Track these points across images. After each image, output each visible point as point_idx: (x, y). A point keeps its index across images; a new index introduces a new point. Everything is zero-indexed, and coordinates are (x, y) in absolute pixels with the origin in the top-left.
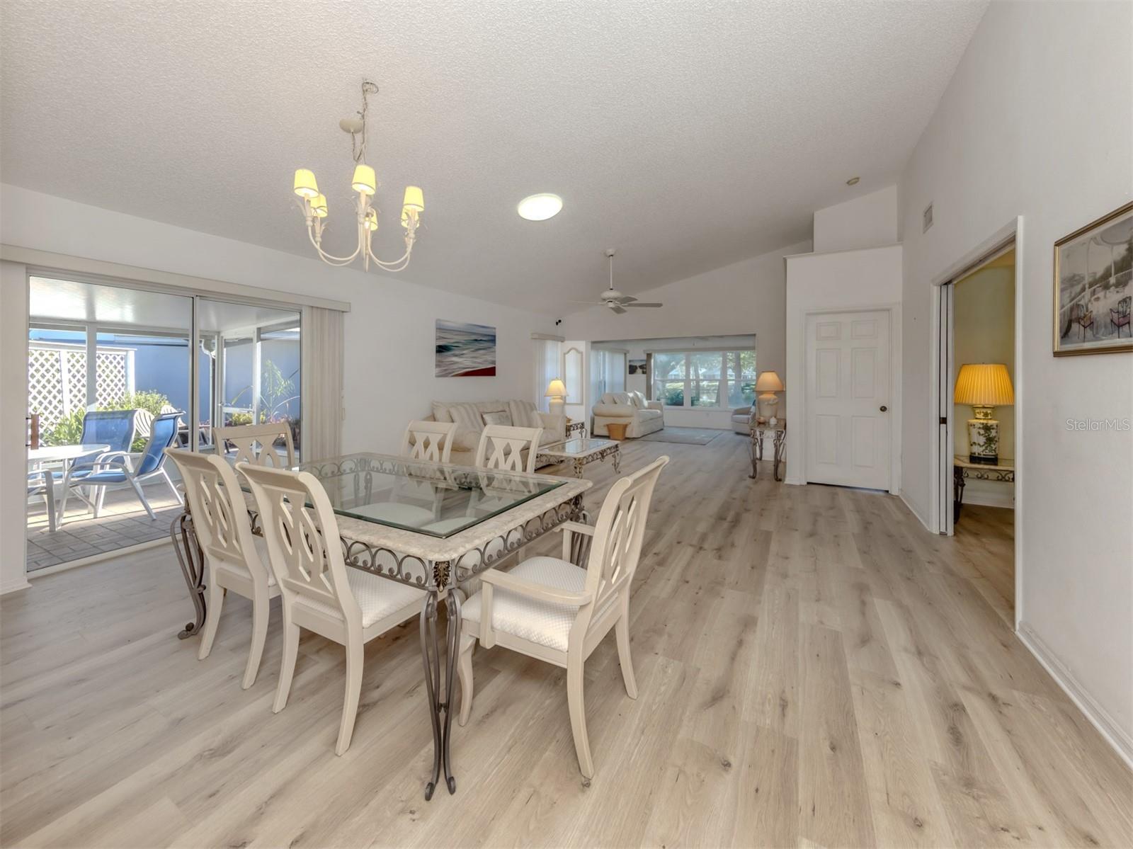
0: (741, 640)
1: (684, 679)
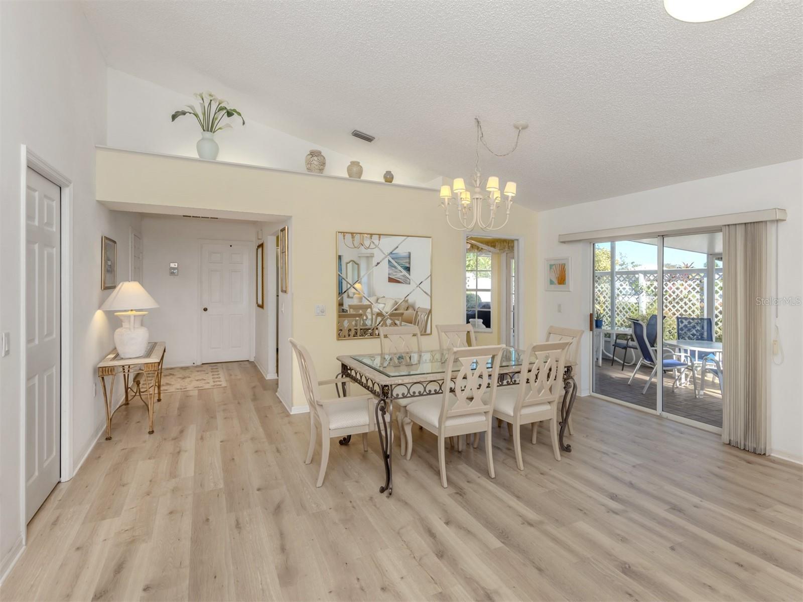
0: (284, 552)
1: (302, 507)
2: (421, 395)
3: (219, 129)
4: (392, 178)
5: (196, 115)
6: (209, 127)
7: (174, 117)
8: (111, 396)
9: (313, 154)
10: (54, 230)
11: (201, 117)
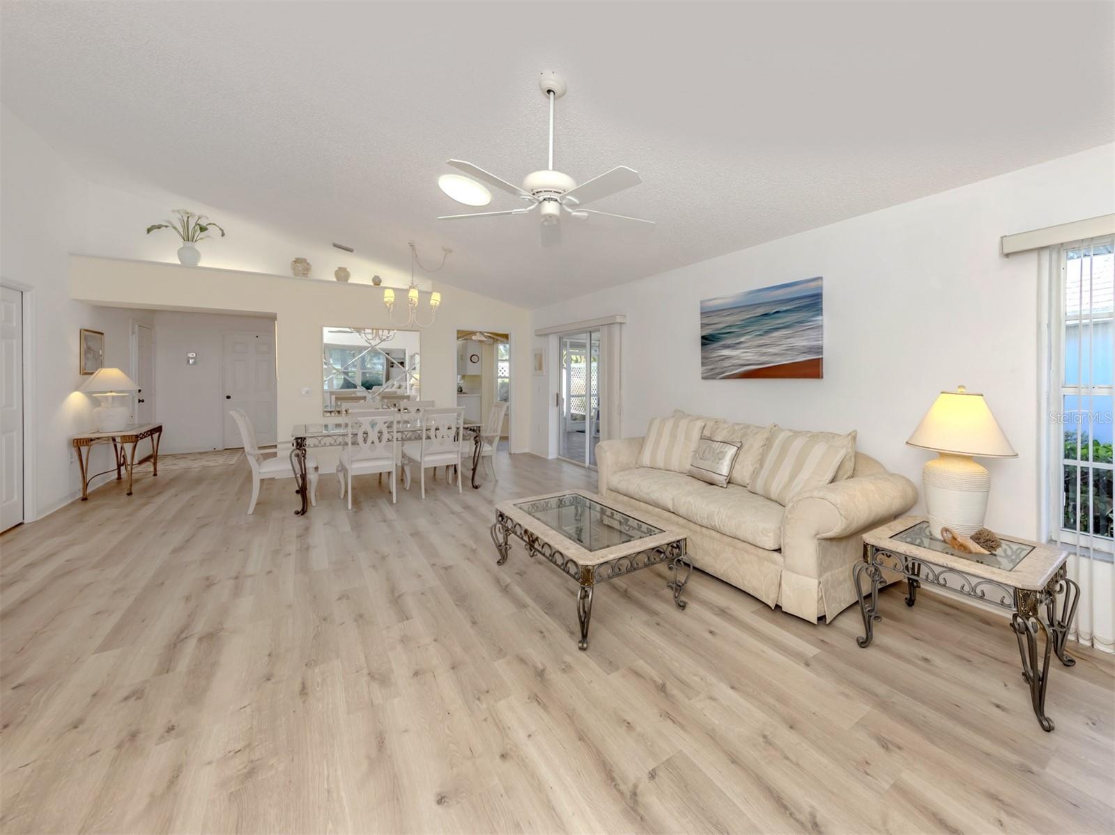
2: (331, 445)
3: (201, 239)
4: (380, 281)
5: (175, 228)
6: (188, 238)
7: (149, 231)
8: (87, 464)
9: (297, 261)
10: (15, 324)
11: (181, 230)
